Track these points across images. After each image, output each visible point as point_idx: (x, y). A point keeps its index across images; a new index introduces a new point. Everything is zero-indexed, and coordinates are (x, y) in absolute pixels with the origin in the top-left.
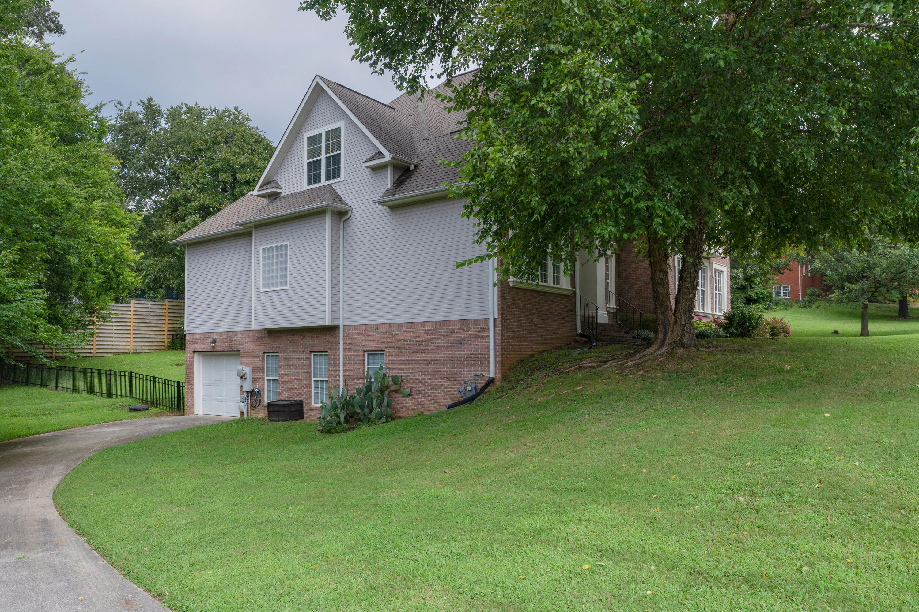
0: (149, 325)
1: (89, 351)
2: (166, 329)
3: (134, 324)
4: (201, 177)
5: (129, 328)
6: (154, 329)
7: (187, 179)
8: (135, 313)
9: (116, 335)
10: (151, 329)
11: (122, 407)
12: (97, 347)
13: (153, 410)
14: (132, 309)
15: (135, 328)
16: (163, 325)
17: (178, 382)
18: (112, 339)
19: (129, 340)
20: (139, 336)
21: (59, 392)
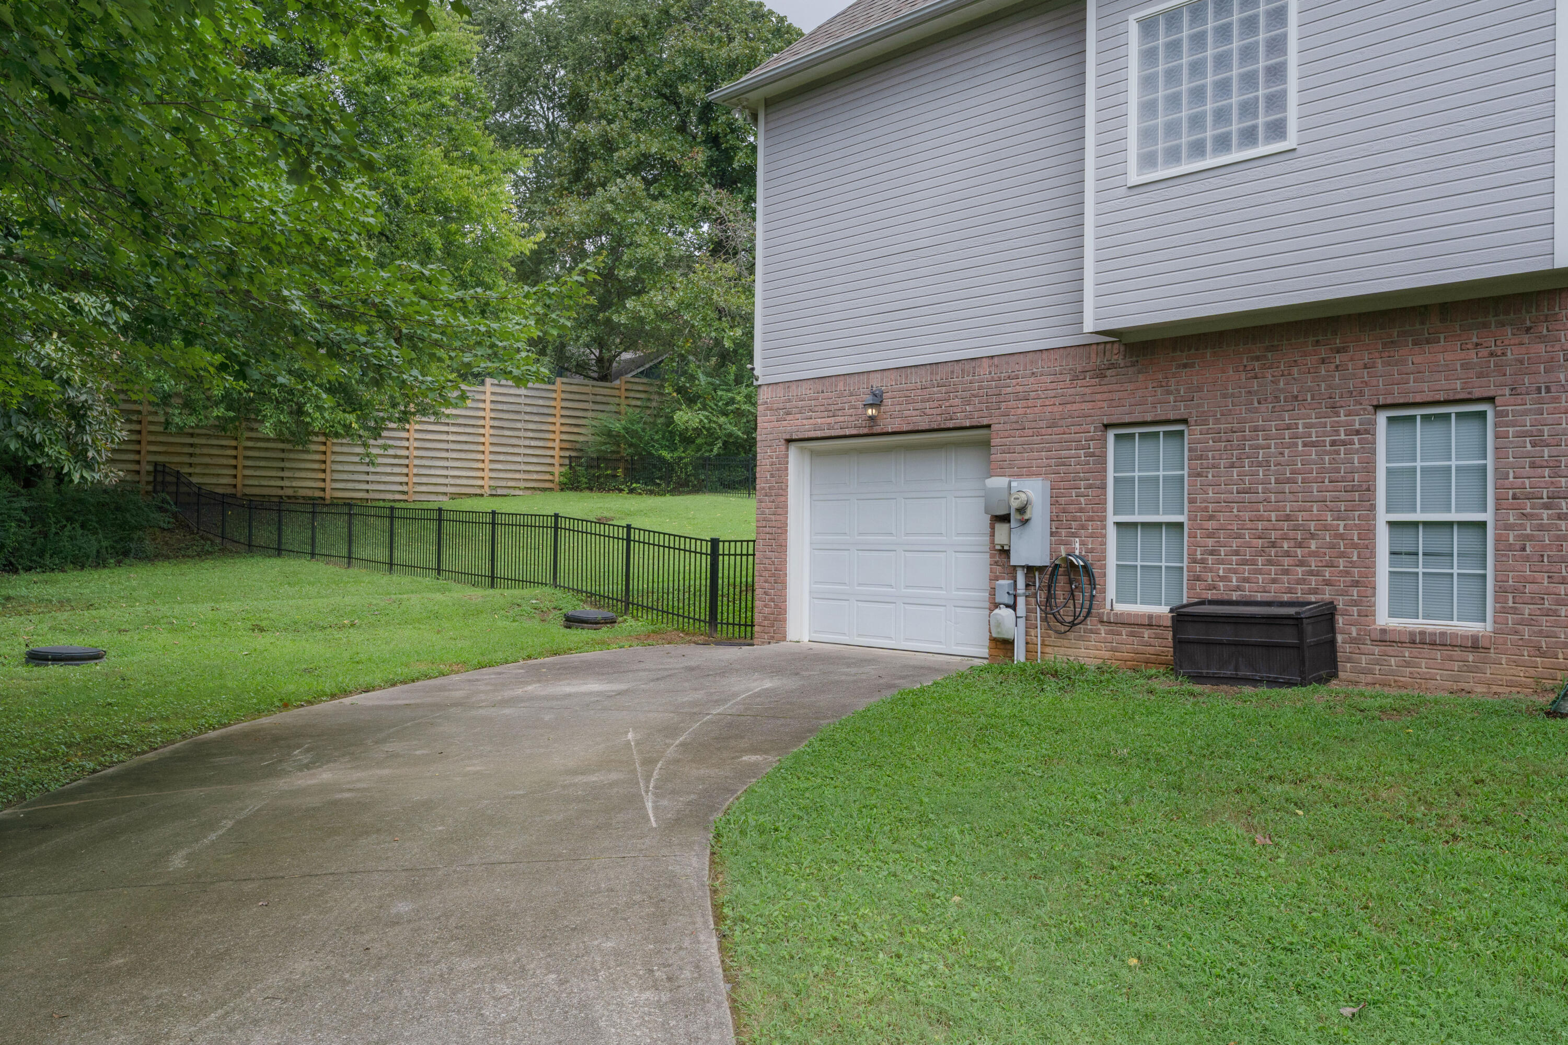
0: (521, 434)
1: (400, 488)
2: (557, 445)
3: (492, 432)
4: (636, 96)
5: (482, 440)
6: (533, 443)
7: (607, 103)
8: (493, 406)
9: (455, 455)
10: (527, 443)
11: (542, 613)
12: (415, 480)
13: (629, 624)
14: (488, 397)
15: (495, 440)
16: (551, 436)
17: (715, 542)
18: (446, 464)
19: (480, 465)
20: (501, 458)
21: (354, 571)
